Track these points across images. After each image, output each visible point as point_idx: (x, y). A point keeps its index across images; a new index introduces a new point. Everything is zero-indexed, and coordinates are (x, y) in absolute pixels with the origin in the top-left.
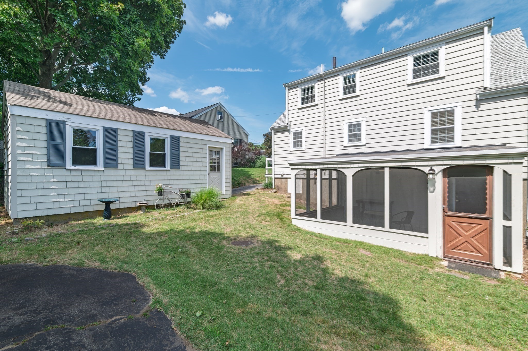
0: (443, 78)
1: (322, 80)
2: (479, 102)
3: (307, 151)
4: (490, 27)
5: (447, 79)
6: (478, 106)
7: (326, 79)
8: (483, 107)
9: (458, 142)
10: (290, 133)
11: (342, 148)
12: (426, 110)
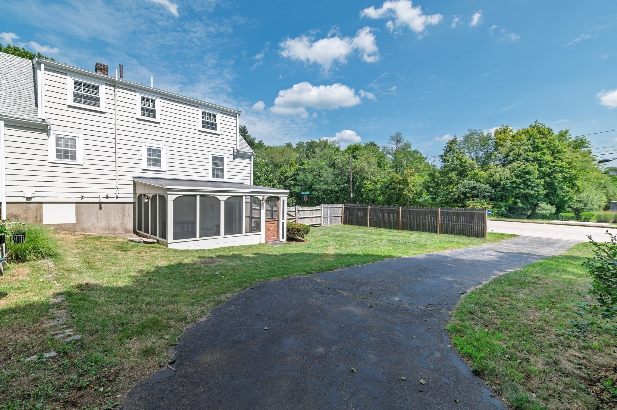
0: (218, 135)
1: (113, 86)
2: (235, 157)
3: (85, 166)
4: (239, 115)
5: (220, 136)
6: (234, 159)
7: (119, 87)
8: (236, 160)
9: (225, 179)
10: (48, 135)
11: (141, 170)
12: (210, 153)
